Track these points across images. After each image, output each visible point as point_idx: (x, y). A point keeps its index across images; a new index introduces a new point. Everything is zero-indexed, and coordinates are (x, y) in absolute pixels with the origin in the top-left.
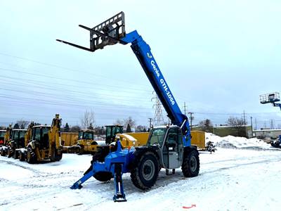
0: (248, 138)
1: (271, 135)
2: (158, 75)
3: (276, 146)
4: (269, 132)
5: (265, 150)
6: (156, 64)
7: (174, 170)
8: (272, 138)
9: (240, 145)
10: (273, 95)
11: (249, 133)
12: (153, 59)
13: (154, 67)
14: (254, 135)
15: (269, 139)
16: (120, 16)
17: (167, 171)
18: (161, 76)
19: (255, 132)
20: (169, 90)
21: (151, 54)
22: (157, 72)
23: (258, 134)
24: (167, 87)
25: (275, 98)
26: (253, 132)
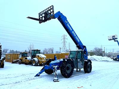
0: (103, 56)
1: (113, 55)
2: (71, 30)
3: (115, 60)
4: (112, 54)
5: (110, 62)
6: (70, 25)
7: (80, 69)
8: (113, 56)
9: (99, 59)
10: (115, 36)
11: (103, 54)
12: (68, 23)
13: (69, 26)
14: (105, 55)
15: (112, 57)
16: (52, 7)
17: (77, 70)
18: (73, 30)
19: (106, 54)
20: (76, 36)
21: (67, 21)
22: (70, 28)
23: (107, 55)
24: (76, 34)
25: (115, 37)
26: (105, 54)
